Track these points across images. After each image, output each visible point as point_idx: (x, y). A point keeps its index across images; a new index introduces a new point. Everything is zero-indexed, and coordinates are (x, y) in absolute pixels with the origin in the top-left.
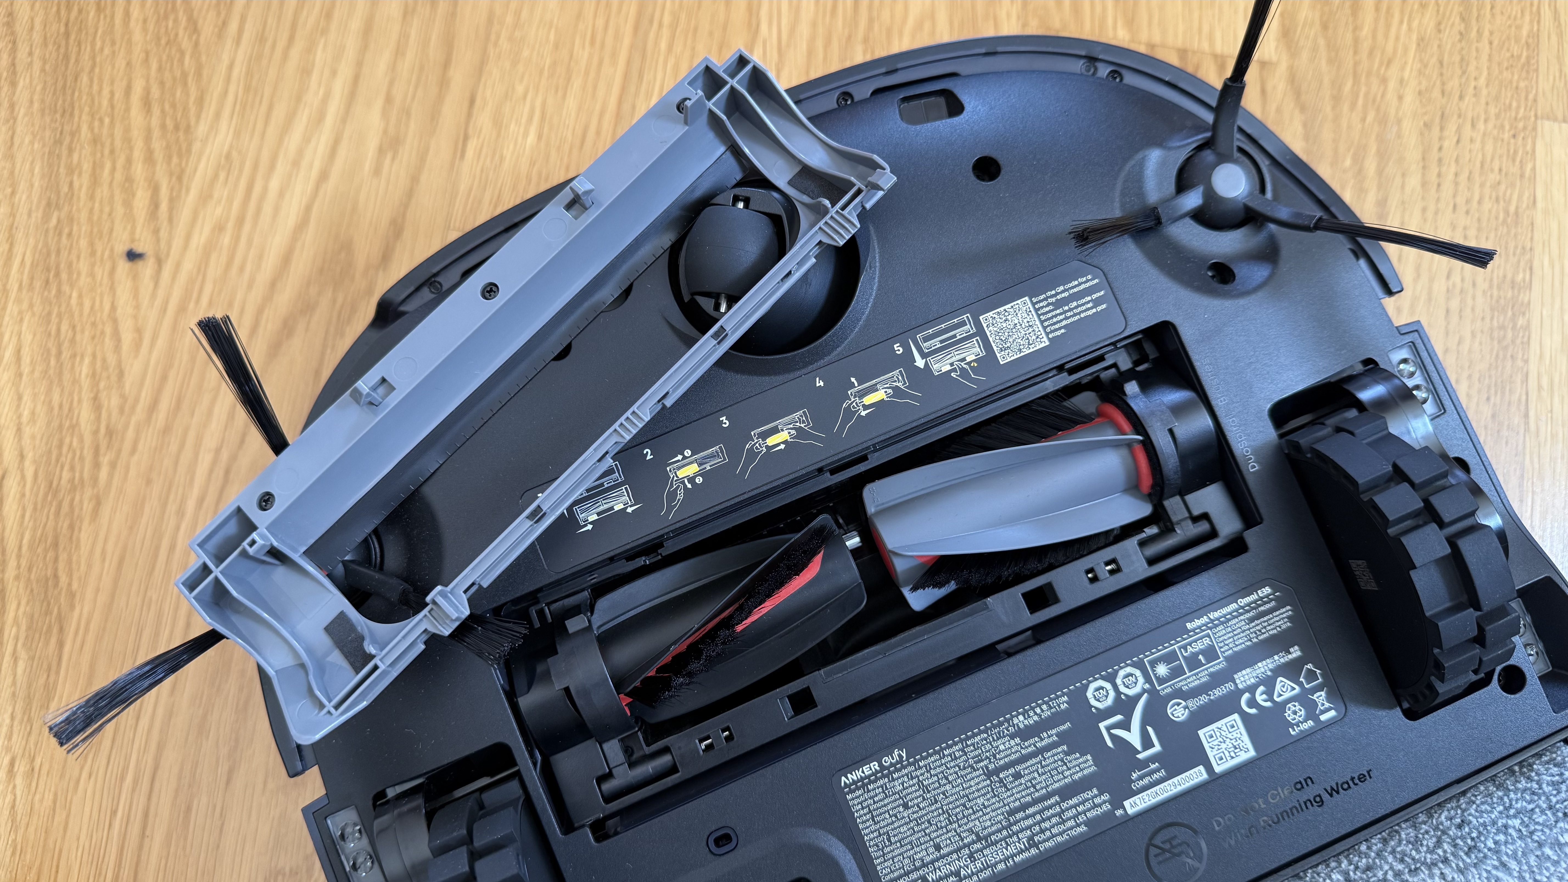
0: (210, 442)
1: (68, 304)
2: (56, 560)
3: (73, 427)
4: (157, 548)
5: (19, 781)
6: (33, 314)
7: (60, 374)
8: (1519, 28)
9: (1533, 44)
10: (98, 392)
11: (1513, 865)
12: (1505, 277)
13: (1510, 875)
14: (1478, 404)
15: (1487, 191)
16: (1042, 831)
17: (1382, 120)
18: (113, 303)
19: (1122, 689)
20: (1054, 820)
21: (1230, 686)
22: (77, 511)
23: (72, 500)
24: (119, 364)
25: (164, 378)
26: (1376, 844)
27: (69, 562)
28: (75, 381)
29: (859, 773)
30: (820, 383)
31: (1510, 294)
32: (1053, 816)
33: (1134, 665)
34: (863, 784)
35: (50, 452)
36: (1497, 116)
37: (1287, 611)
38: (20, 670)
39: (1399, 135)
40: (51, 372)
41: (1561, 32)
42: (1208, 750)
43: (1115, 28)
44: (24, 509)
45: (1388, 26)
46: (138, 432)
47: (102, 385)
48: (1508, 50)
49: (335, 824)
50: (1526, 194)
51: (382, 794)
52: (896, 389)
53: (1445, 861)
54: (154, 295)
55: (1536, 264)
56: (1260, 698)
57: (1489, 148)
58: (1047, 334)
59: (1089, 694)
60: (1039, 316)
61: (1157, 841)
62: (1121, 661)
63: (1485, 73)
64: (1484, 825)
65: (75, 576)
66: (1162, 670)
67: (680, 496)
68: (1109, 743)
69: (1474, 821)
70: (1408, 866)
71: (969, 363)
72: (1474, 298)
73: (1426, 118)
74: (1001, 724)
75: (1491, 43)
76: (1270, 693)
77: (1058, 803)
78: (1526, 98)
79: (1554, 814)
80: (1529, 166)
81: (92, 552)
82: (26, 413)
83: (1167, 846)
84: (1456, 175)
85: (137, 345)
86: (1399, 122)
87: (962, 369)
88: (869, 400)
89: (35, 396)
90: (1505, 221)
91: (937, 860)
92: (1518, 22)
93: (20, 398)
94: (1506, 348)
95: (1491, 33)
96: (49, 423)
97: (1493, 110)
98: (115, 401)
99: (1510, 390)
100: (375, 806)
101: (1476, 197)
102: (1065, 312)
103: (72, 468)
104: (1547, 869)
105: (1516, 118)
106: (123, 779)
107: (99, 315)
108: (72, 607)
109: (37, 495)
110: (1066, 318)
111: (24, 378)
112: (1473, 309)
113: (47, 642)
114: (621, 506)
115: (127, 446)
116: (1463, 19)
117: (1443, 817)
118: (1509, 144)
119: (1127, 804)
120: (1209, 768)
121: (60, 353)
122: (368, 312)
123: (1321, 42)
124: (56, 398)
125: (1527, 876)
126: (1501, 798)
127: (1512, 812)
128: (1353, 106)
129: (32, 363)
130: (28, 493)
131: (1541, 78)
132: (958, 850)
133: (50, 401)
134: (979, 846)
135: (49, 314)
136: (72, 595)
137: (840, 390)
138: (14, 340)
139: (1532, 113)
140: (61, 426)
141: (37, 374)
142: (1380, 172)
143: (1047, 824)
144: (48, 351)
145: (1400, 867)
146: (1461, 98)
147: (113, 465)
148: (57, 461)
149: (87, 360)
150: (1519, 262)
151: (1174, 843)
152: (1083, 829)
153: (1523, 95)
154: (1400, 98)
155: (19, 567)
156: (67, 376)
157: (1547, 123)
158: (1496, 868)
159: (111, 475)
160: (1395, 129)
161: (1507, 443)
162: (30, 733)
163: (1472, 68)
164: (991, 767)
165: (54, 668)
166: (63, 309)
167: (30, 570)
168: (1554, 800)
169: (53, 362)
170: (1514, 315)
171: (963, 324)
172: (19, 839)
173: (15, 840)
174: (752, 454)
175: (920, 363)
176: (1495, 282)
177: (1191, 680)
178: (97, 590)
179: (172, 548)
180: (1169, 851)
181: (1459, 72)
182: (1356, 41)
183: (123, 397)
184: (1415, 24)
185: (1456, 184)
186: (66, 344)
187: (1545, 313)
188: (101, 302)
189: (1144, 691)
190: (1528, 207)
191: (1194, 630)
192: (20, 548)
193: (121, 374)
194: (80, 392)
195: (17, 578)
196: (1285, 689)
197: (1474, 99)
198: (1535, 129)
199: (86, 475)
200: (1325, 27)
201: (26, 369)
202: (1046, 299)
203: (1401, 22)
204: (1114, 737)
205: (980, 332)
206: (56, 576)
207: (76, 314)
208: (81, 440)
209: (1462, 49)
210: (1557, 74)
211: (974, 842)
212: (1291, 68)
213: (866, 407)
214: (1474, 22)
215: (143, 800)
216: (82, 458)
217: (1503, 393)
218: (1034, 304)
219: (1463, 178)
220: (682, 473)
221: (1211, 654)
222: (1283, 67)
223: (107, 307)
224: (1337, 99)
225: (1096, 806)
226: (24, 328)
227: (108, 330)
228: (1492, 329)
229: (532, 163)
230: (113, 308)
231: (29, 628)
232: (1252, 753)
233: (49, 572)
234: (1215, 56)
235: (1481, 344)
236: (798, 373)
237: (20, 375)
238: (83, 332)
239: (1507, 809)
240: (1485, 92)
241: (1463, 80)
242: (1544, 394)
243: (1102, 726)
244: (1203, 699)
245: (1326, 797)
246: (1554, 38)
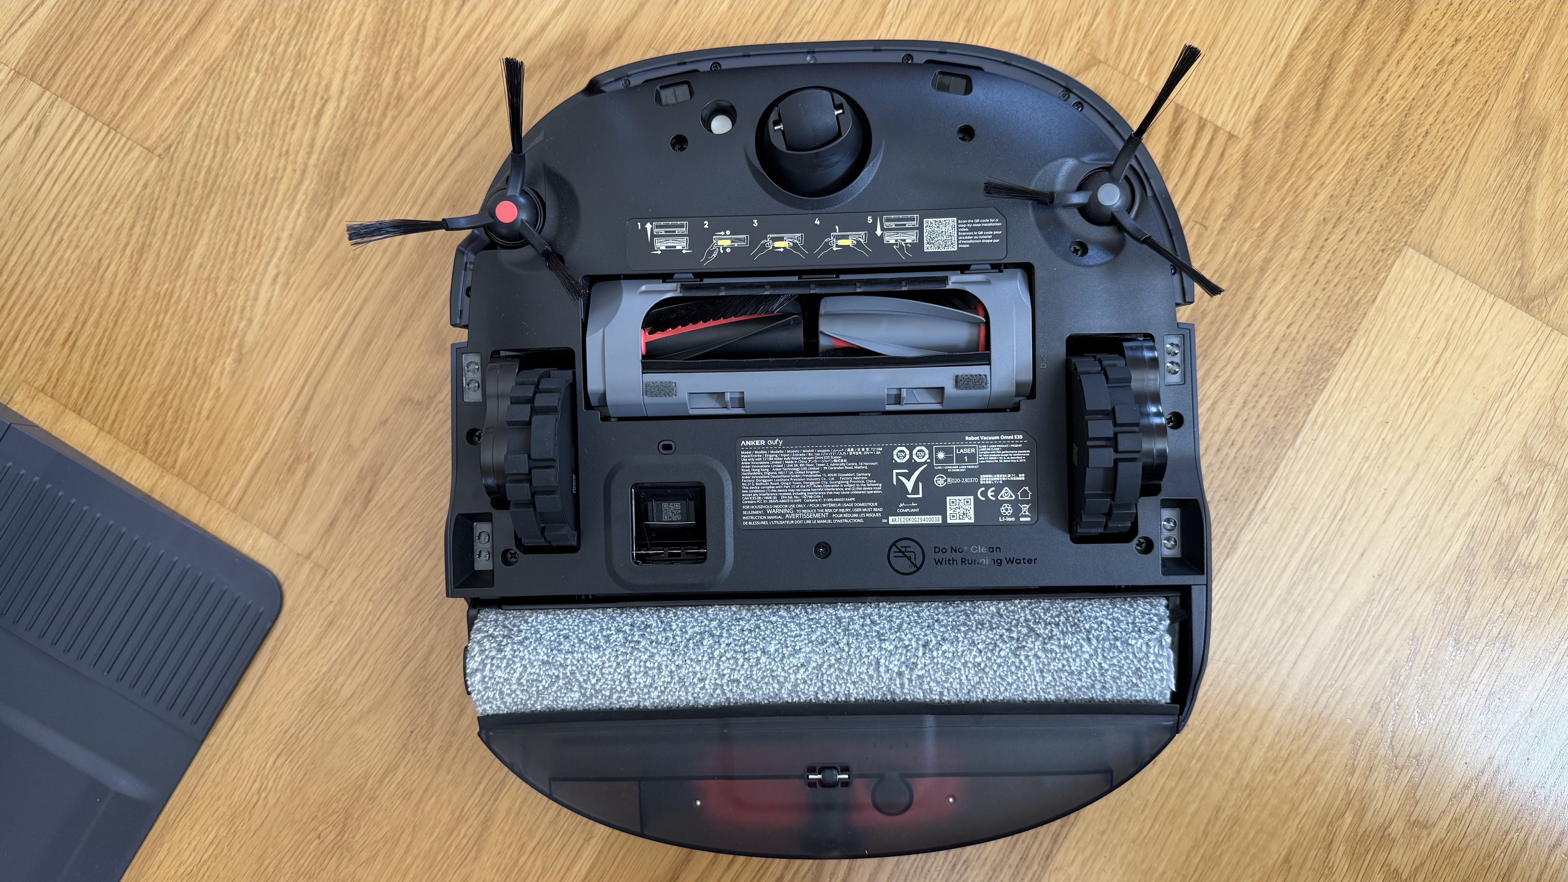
0: (458, 127)
1: (400, 7)
2: (342, 164)
3: (378, 86)
4: (404, 180)
5: (278, 287)
6: (377, 5)
7: (381, 48)
8: (1426, 178)
9: (1430, 193)
10: (400, 69)
11: (1094, 642)
12: (1328, 341)
13: (1090, 647)
14: (1267, 417)
15: (1345, 280)
16: (838, 513)
17: (1295, 206)
18: (427, 16)
19: (914, 457)
20: (847, 510)
21: (976, 480)
22: (364, 139)
23: (363, 131)
24: (419, 55)
25: (443, 76)
26: (1025, 602)
27: (349, 168)
28: (389, 57)
29: (753, 443)
30: (817, 222)
31: (1325, 355)
32: (848, 507)
33: (926, 447)
34: (752, 449)
35: (359, 95)
36: (1378, 233)
37: (1027, 453)
38: (299, 222)
39: (1302, 220)
40: (376, 46)
41: (1455, 192)
42: (948, 509)
43: (1140, 75)
44: (333, 126)
45: (1332, 142)
46: (416, 104)
47: (404, 65)
48: (1410, 190)
49: (466, 359)
50: (1372, 293)
51: (498, 352)
52: (859, 242)
53: (1057, 625)
54: (454, 21)
55: (1354, 341)
56: (990, 494)
57: (1362, 251)
58: (958, 244)
59: (895, 452)
60: (958, 232)
61: (899, 544)
62: (920, 442)
63: (1385, 200)
64: (1090, 617)
65: (350, 178)
66: (941, 455)
67: (715, 255)
68: (895, 483)
69: (1086, 613)
70: (1035, 619)
71: (906, 244)
72: (1300, 346)
73: (1327, 215)
74: (840, 448)
75: (1400, 181)
76: (997, 493)
77: (852, 502)
78: (1405, 228)
79: (1133, 627)
80: (1384, 274)
81: (364, 167)
82: (353, 66)
83: (903, 549)
84: (1329, 261)
85: (434, 48)
86: (1307, 211)
87: (901, 246)
88: (842, 242)
89: (362, 57)
90: (1346, 305)
91: (776, 504)
92: (1427, 173)
93: (352, 55)
94: (1305, 387)
95: (1404, 174)
96: (364, 77)
97: (1377, 227)
98: (408, 79)
99: (1294, 416)
100: (491, 357)
101: (1335, 281)
102: (974, 235)
103: (369, 111)
104: (1114, 653)
105: (1390, 239)
106: (339, 308)
107: (416, 20)
108: (342, 196)
109: (343, 119)
110: (973, 239)
111: (359, 43)
112: (1295, 355)
113: (320, 212)
114: (680, 248)
115: (407, 110)
116: (1388, 157)
117: (1070, 605)
118: (1377, 254)
119: (891, 518)
120: (944, 518)
121: (385, 36)
122: (583, 84)
123: (1280, 136)
124: (374, 62)
125: (1099, 651)
126: (1109, 609)
127: (1110, 617)
128: (1279, 188)
129: (367, 36)
130: (338, 117)
131: (1423, 218)
132: (790, 503)
133: (370, 64)
134: (801, 506)
135: (387, 8)
136: (344, 189)
137: (826, 231)
138: (361, 16)
139: (1404, 240)
140: (371, 82)
141: (367, 44)
142: (1277, 239)
143: (843, 510)
144: (379, 32)
145: (1029, 617)
146: (1359, 210)
147: (394, 119)
148: (362, 103)
149: (400, 47)
150: (1343, 335)
151: (908, 549)
152: (861, 521)
153: (1404, 225)
154: (1316, 195)
155: (318, 159)
156: (385, 52)
157: (1411, 250)
158: (1083, 639)
159: (390, 125)
160: (1301, 215)
161: (1274, 449)
162: (293, 262)
163: (1377, 193)
164: (825, 468)
165: (319, 229)
166: (396, 8)
167: (324, 164)
168: (1137, 620)
169: (379, 40)
170: (1321, 368)
171: (913, 220)
172: (267, 321)
173: (264, 321)
174: (764, 247)
175: (879, 232)
176: (1319, 342)
177: (954, 468)
178: (360, 192)
179: (413, 183)
180: (903, 553)
181: (1366, 192)
182: (1305, 144)
183: (414, 78)
184: (1352, 148)
185: (1326, 267)
186: (391, 32)
187: (1343, 376)
188: (421, 12)
189: (925, 462)
190: (1368, 301)
191: (968, 441)
192: (323, 148)
193: (418, 63)
194: (389, 65)
195: (315, 166)
196: (1007, 494)
197: (1367, 215)
198: (1400, 251)
199: (376, 118)
200: (1287, 126)
201: (362, 38)
202: (966, 223)
203: (1343, 143)
204: (898, 480)
205: (921, 228)
206: (338, 174)
207: (403, 14)
208: (380, 96)
209: (1377, 177)
210: (1436, 220)
211: (799, 503)
212: (1249, 146)
213: (837, 246)
214: (1395, 162)
215: (345, 327)
216: (377, 108)
217: (1288, 416)
218: (958, 224)
219: (1332, 265)
220: (720, 243)
221: (972, 458)
222: (1244, 144)
223: (423, 17)
224: (1270, 179)
225: (872, 512)
226: (369, 11)
227: (419, 32)
228: (1301, 372)
229: (718, 24)
230: (427, 19)
231: (312, 199)
232: (972, 521)
233: (336, 170)
234: (1201, 118)
235: (1289, 378)
236: (807, 212)
237: (357, 40)
238: (403, 27)
239: (1108, 614)
240: (1377, 213)
241: (1367, 199)
242: (1316, 427)
243: (895, 471)
244: (958, 481)
245: (1004, 562)
246: (1447, 194)
